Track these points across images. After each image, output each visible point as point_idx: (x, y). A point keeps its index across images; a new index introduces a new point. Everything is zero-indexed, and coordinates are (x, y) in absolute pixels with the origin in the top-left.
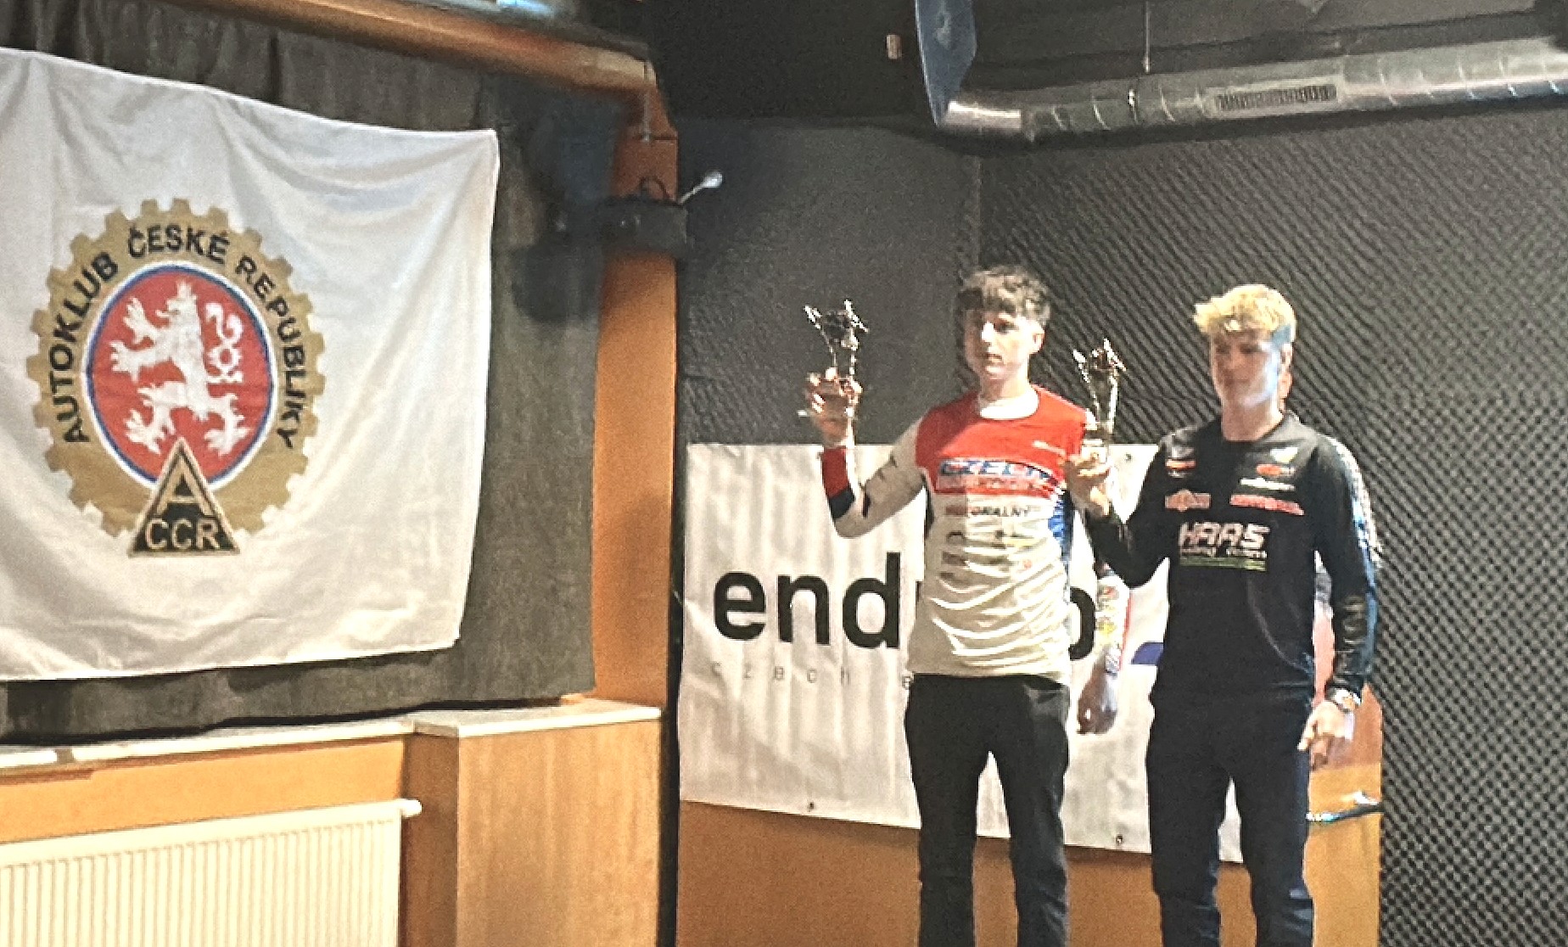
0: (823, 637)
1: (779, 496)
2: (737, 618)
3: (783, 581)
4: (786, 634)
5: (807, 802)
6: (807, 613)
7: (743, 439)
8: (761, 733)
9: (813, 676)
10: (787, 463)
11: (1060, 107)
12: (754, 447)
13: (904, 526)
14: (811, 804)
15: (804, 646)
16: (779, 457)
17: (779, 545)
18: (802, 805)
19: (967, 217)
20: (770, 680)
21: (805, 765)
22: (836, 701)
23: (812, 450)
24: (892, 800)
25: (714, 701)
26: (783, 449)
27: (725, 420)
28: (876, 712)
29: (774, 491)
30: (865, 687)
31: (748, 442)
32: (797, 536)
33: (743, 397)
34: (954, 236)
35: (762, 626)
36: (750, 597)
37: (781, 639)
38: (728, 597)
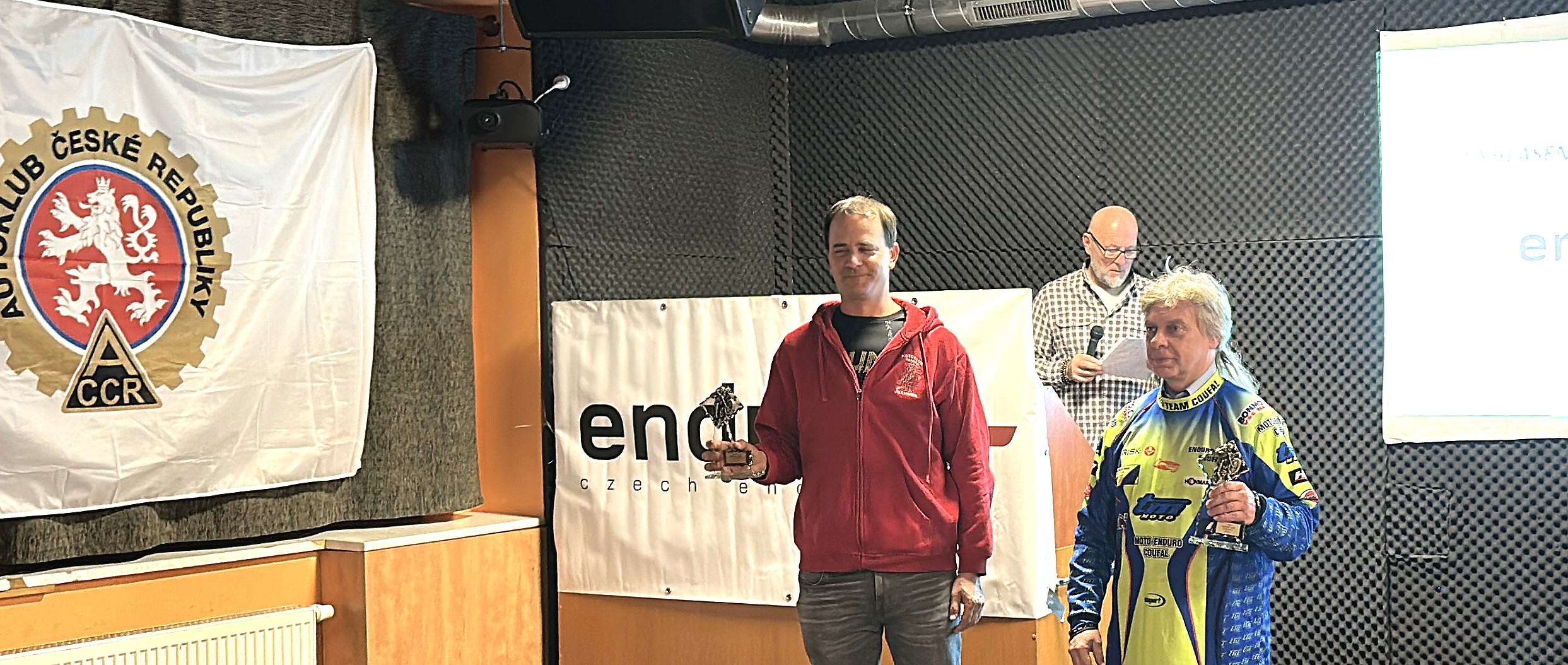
0: (673, 454)
1: (631, 343)
2: (600, 442)
3: (637, 409)
4: (642, 454)
5: (664, 588)
6: (659, 434)
7: (599, 296)
8: (624, 534)
9: (665, 486)
10: (637, 315)
11: (850, 18)
12: (608, 302)
13: (735, 361)
14: (668, 590)
15: (658, 462)
16: (630, 309)
17: (633, 381)
18: (660, 591)
19: (778, 109)
20: (630, 492)
21: (662, 559)
22: (685, 505)
23: (658, 303)
24: (734, 582)
25: (584, 509)
26: (633, 303)
27: (583, 281)
28: (720, 513)
29: (627, 336)
30: (709, 493)
31: (604, 298)
32: (648, 373)
33: (598, 262)
34: (768, 125)
35: (622, 447)
36: (610, 425)
37: (638, 458)
38: (593, 425)
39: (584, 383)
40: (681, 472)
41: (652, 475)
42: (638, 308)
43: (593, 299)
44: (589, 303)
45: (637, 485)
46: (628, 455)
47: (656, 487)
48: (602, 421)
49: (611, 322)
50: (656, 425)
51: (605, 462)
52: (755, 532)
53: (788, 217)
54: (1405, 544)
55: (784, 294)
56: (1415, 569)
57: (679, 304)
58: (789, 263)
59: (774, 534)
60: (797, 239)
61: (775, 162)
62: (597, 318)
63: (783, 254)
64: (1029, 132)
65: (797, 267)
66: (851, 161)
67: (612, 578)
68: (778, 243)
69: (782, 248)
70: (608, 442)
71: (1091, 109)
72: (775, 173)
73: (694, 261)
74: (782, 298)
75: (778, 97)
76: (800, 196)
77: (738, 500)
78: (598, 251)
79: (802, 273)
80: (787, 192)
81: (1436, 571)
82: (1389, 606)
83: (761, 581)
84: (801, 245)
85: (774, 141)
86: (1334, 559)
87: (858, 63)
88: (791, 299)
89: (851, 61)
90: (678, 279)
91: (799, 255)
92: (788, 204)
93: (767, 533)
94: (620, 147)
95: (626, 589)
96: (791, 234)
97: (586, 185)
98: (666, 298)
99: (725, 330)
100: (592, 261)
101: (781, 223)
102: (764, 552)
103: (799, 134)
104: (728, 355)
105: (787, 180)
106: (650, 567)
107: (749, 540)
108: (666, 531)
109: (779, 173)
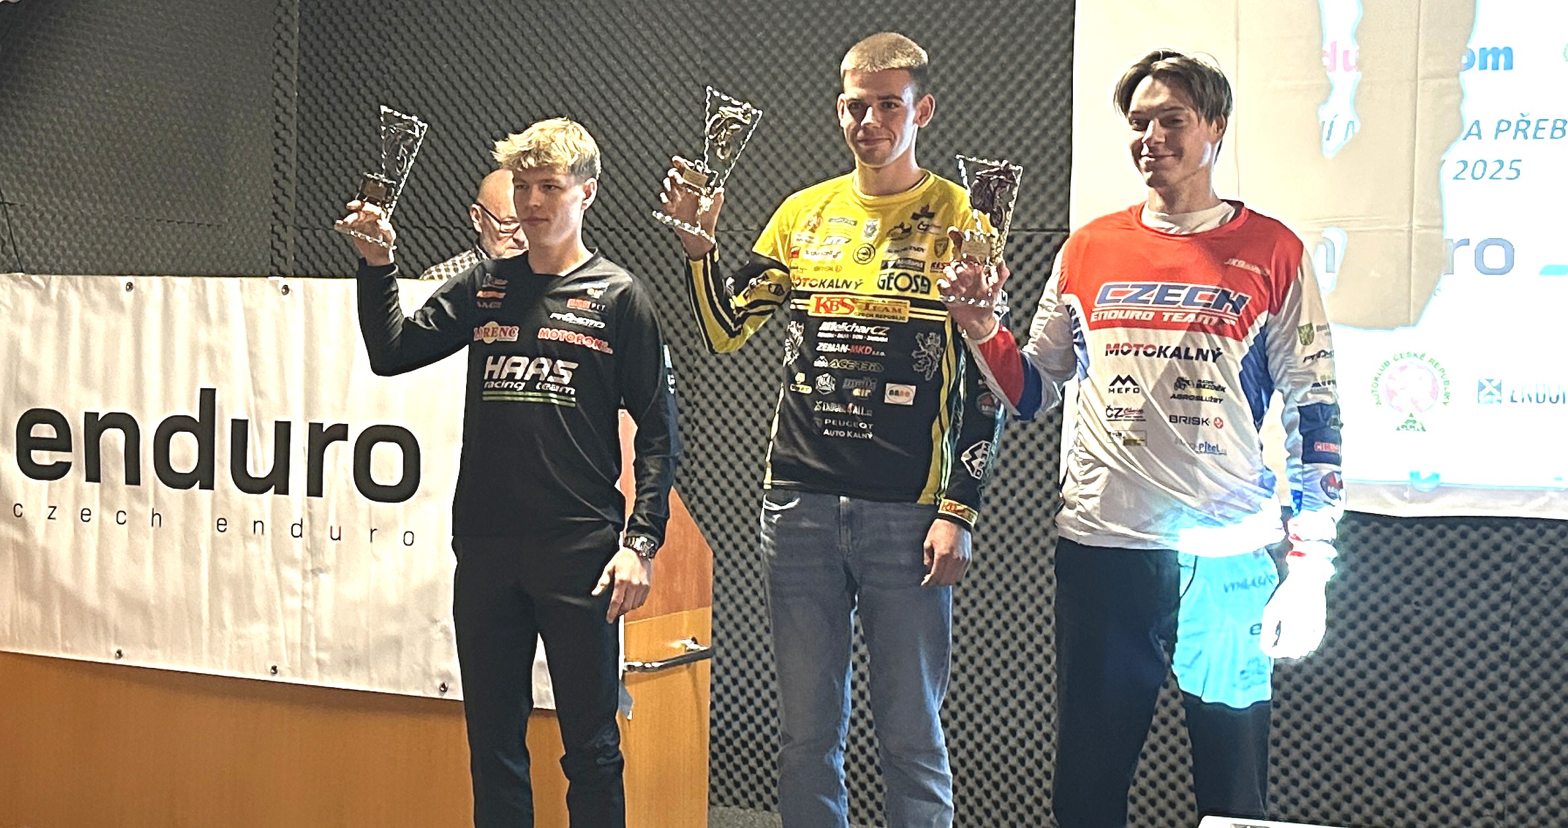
0: (133, 478)
1: (86, 331)
2: (42, 457)
3: (90, 417)
4: (93, 475)
5: (114, 650)
6: (116, 452)
7: (47, 268)
8: (66, 577)
9: (122, 518)
10: (96, 295)
12: (60, 277)
13: (219, 361)
14: (119, 652)
15: (113, 487)
16: (86, 288)
17: (86, 380)
18: (109, 652)
19: (285, 35)
20: (76, 521)
21: (113, 610)
22: (147, 544)
23: (123, 281)
24: (205, 648)
25: (16, 544)
26: (90, 280)
27: (28, 248)
28: (190, 557)
29: (82, 321)
30: (177, 530)
31: (53, 272)
32: (106, 368)
33: (47, 224)
34: (270, 56)
35: (68, 465)
36: (55, 436)
37: (88, 480)
38: (32, 435)
39: (24, 379)
40: (141, 498)
41: (105, 503)
42: (97, 286)
43: (40, 272)
44: (35, 278)
45: (85, 515)
46: (76, 476)
47: (110, 518)
48: (44, 431)
49: (62, 304)
50: (114, 438)
51: (45, 483)
52: (235, 583)
53: (291, 175)
55: (284, 275)
57: (150, 283)
58: (289, 236)
59: (259, 586)
60: (301, 204)
61: (277, 102)
62: (44, 299)
63: (282, 222)
64: (609, 78)
65: (300, 239)
67: (47, 634)
68: (277, 209)
69: (281, 215)
70: (51, 456)
71: (690, 49)
72: (277, 118)
73: (168, 228)
74: (282, 281)
75: (286, 19)
76: (307, 147)
77: (214, 539)
78: (48, 211)
79: (307, 249)
80: (292, 142)
83: (239, 646)
84: (306, 212)
85: (277, 76)
86: (988, 653)
88: (294, 283)
90: (148, 250)
91: (304, 225)
92: (292, 159)
93: (250, 585)
94: (82, 78)
95: (65, 649)
96: (293, 195)
97: (37, 124)
98: (132, 274)
99: (208, 320)
100: (40, 223)
101: (282, 183)
102: (245, 610)
103: (309, 68)
104: (210, 352)
105: (291, 126)
106: (97, 622)
107: (227, 593)
108: (119, 576)
109: (281, 118)
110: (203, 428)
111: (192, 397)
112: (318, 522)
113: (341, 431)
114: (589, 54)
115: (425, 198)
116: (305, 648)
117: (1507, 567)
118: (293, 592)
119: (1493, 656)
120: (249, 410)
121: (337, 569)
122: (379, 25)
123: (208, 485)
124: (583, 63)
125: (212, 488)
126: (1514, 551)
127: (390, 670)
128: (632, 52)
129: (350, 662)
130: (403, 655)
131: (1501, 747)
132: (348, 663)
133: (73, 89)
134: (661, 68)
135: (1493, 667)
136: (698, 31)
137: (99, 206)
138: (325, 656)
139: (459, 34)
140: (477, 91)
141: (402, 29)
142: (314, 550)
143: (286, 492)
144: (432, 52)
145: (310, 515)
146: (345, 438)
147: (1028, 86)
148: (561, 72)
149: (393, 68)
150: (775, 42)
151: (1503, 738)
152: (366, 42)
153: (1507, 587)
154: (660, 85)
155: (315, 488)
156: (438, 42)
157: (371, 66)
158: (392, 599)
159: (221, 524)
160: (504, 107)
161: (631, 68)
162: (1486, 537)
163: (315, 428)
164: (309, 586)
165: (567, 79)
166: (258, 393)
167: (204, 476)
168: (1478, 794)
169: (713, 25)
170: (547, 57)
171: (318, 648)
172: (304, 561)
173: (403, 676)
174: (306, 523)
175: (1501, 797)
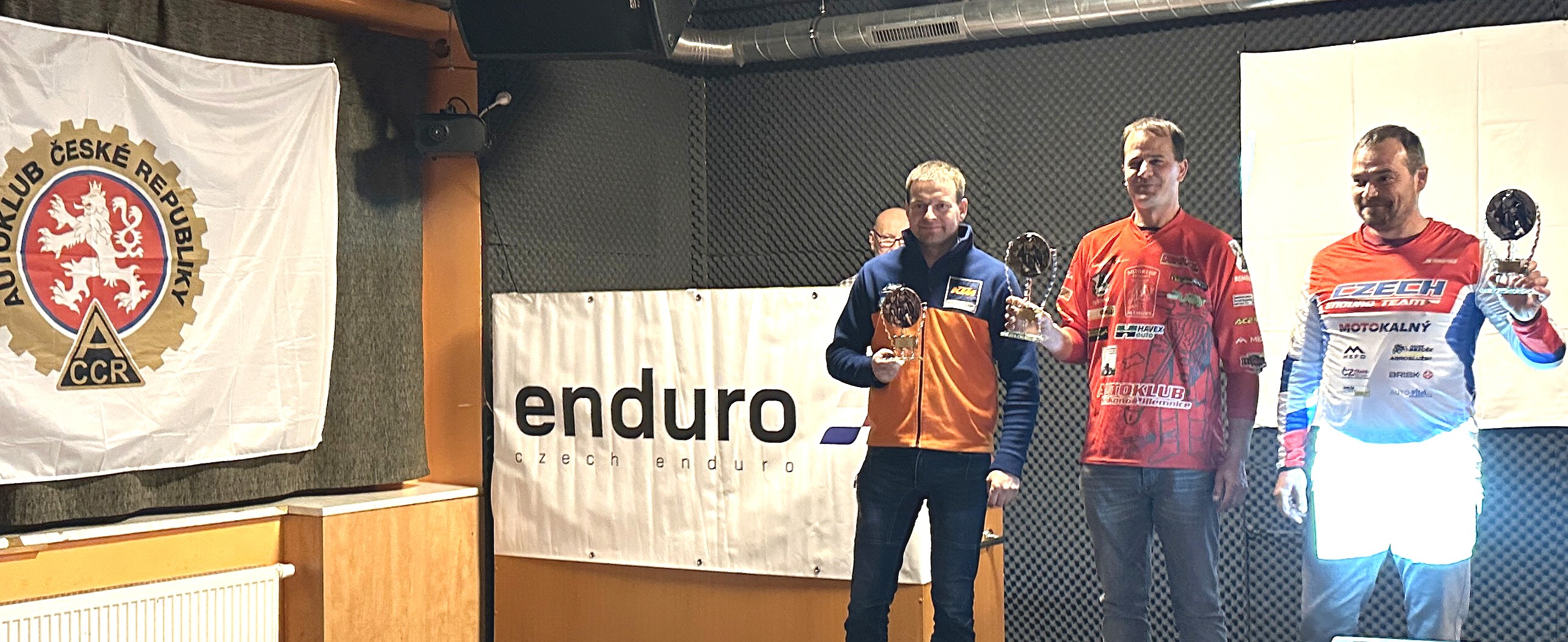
0: (598, 432)
1: (562, 331)
2: (534, 420)
3: (566, 391)
4: (570, 431)
5: (588, 552)
6: (585, 414)
7: (534, 289)
8: (553, 502)
9: (591, 460)
10: (568, 306)
11: (761, 42)
12: (542, 295)
13: (654, 349)
14: (592, 554)
15: (584, 439)
16: (561, 301)
17: (563, 366)
18: (585, 555)
19: (696, 122)
20: (559, 464)
21: (587, 525)
22: (609, 478)
23: (586, 295)
24: (651, 548)
25: (518, 481)
26: (564, 296)
27: (520, 275)
28: (638, 485)
29: (559, 326)
30: (630, 467)
31: (538, 291)
32: (576, 358)
33: (533, 258)
34: (687, 136)
35: (552, 425)
36: (543, 405)
37: (566, 434)
38: (527, 404)
39: (520, 367)
40: (603, 446)
41: (579, 450)
42: (568, 299)
43: (529, 291)
44: (525, 296)
45: (565, 459)
46: (558, 433)
47: (582, 461)
48: (535, 401)
49: (544, 313)
50: (583, 405)
51: (537, 438)
52: (670, 502)
53: (704, 219)
54: (1262, 521)
55: (699, 287)
56: (1273, 544)
57: (605, 296)
58: (704, 261)
59: (687, 504)
60: (712, 239)
61: (692, 169)
62: (532, 310)
63: (699, 252)
64: (922, 144)
65: (712, 264)
66: (761, 169)
68: (695, 243)
69: (698, 247)
70: (540, 419)
71: (977, 122)
72: (693, 180)
73: (619, 258)
74: (696, 292)
75: (696, 111)
76: (715, 200)
77: (655, 475)
78: (534, 249)
79: (716, 269)
80: (703, 196)
81: (1291, 546)
82: (1248, 577)
83: (675, 547)
84: (715, 244)
85: (692, 151)
87: (768, 82)
88: (705, 293)
89: (762, 79)
90: (605, 274)
91: (714, 253)
92: (704, 207)
93: (681, 504)
94: (555, 156)
95: (554, 553)
96: (706, 234)
97: (524, 189)
98: (593, 290)
99: (645, 320)
100: (529, 258)
101: (698, 224)
102: (678, 521)
103: (714, 145)
104: (648, 342)
105: (703, 185)
106: (574, 533)
107: (665, 509)
108: (590, 499)
109: (696, 179)
110: (645, 395)
111: (636, 376)
112: (726, 459)
113: (739, 395)
114: (907, 128)
115: (797, 232)
116: (720, 546)
117: (1552, 461)
118: (711, 508)
119: (1545, 524)
120: (676, 382)
121: (741, 491)
122: (761, 113)
123: (649, 435)
124: (903, 134)
125: (652, 437)
126: (1557, 450)
127: (780, 559)
128: (937, 125)
129: (752, 554)
130: (789, 549)
131: (1553, 586)
132: (751, 556)
133: (549, 164)
134: (957, 136)
135: (1545, 531)
136: (982, 110)
137: (570, 245)
138: (734, 551)
139: (817, 118)
140: (831, 156)
141: (777, 115)
142: (724, 478)
143: (703, 438)
144: (799, 130)
145: (721, 454)
146: (743, 399)
147: (1210, 140)
148: (888, 141)
149: (772, 143)
150: (1035, 115)
151: (1554, 580)
152: (753, 125)
153: (1552, 475)
154: (957, 148)
155: (724, 435)
156: (803, 123)
157: (757, 141)
158: (779, 509)
159: (660, 462)
160: (849, 166)
161: (936, 136)
162: (1537, 441)
163: (722, 393)
164: (722, 504)
165: (892, 146)
166: (682, 370)
167: (646, 429)
168: (1539, 620)
169: (992, 105)
170: (878, 131)
171: (729, 546)
172: (718, 485)
173: (789, 564)
174: (718, 459)
175: (1555, 621)
